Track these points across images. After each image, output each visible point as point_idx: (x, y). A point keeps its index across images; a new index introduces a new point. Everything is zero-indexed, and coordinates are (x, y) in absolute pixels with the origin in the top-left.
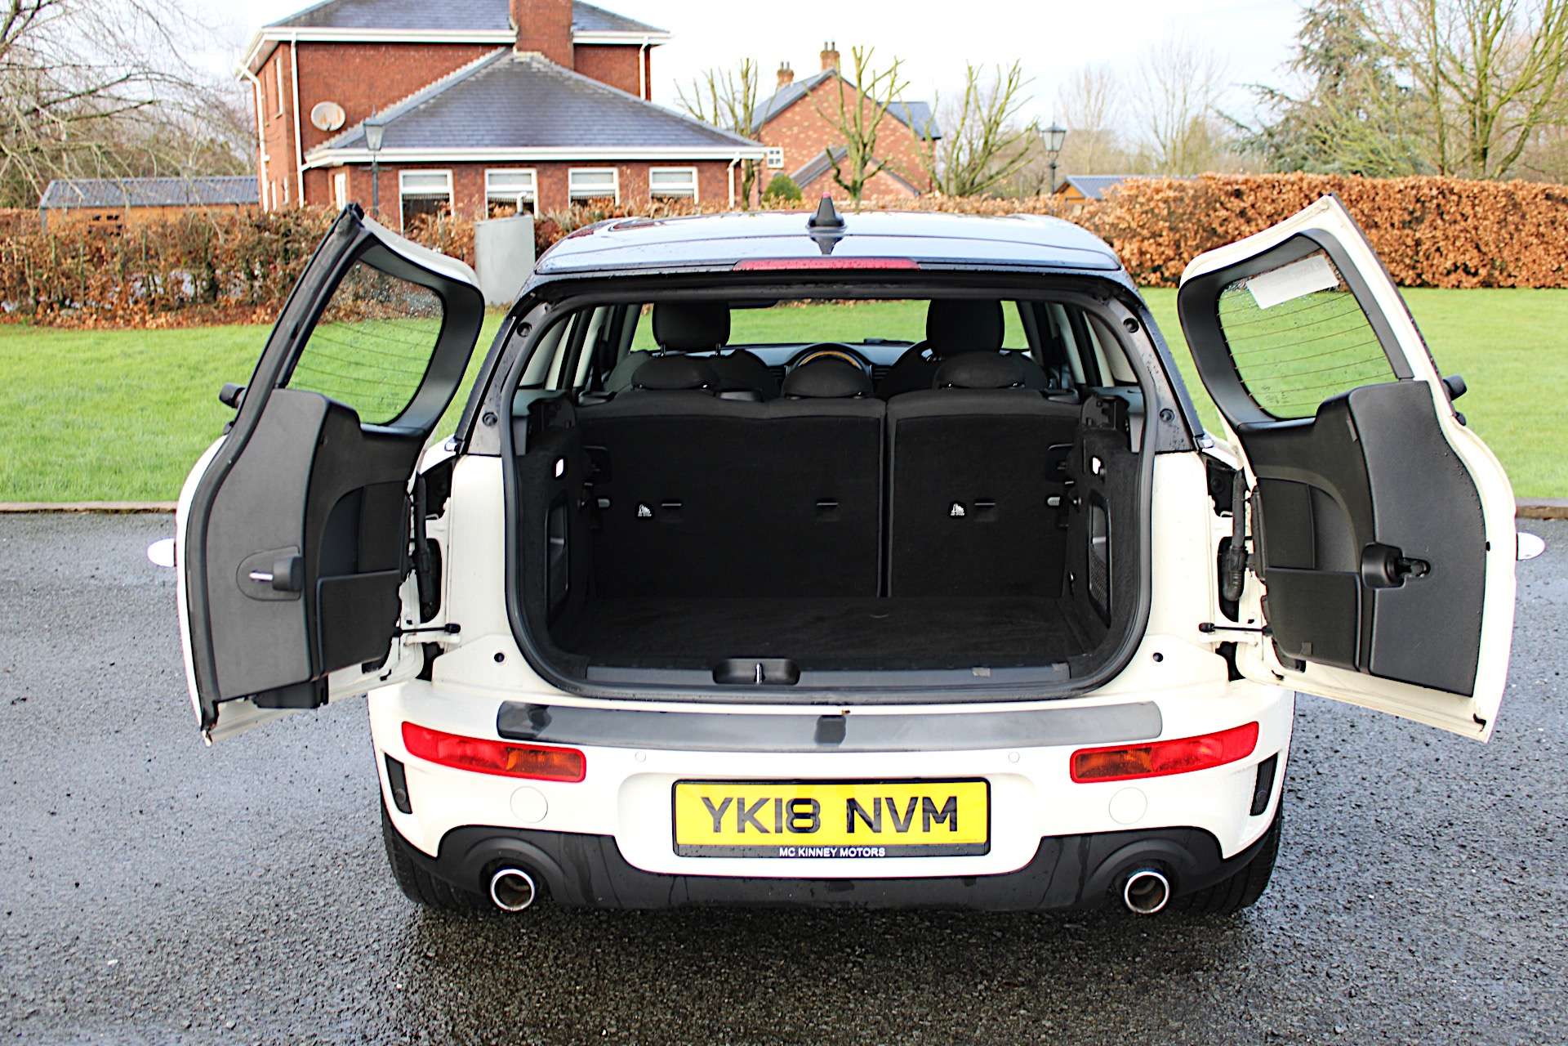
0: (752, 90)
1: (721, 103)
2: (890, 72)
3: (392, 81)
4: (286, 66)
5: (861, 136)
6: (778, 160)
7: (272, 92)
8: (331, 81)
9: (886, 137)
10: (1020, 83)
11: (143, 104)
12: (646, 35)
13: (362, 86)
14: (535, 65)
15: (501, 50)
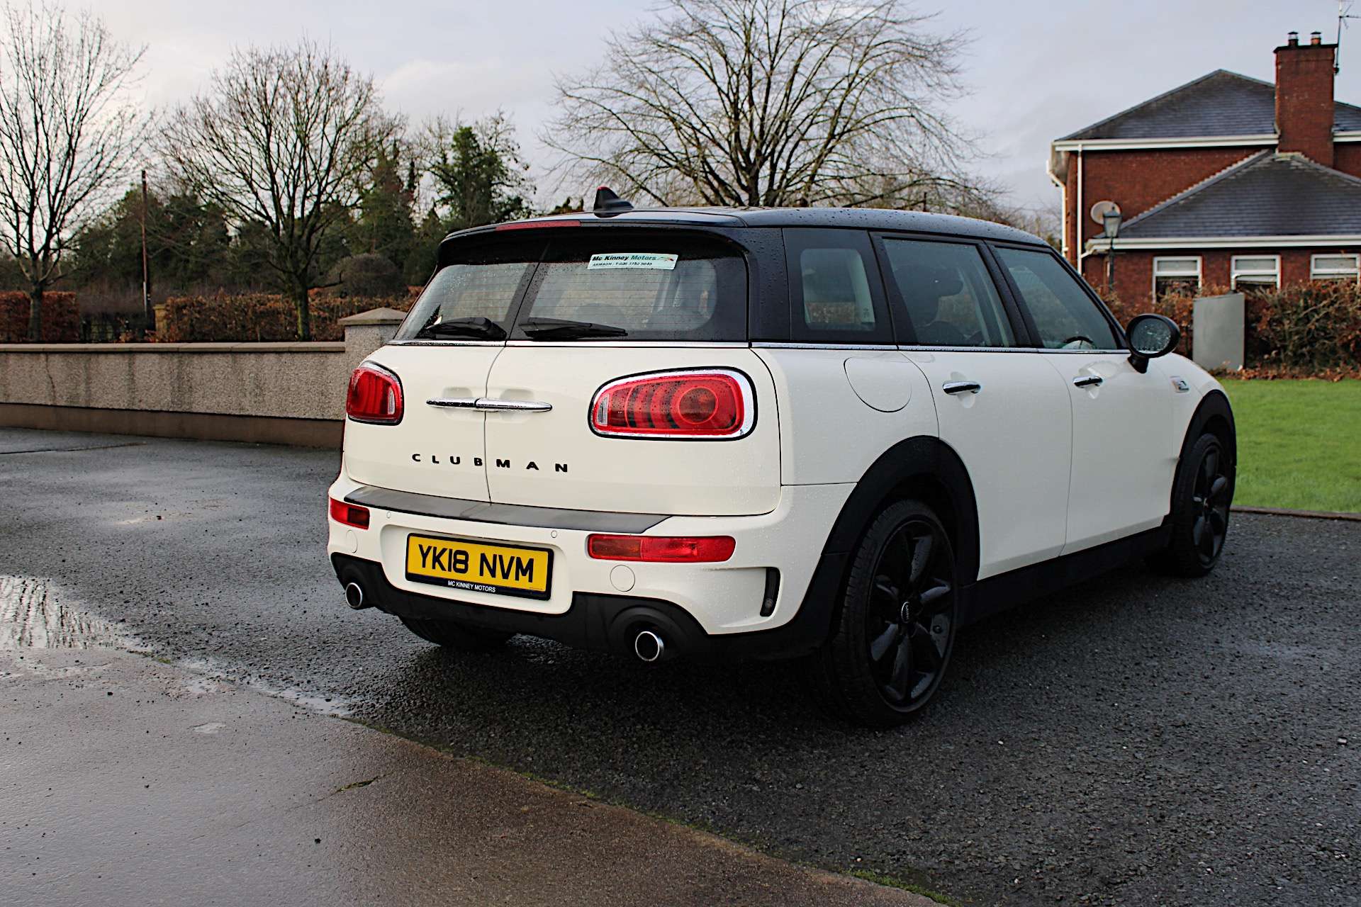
3: (1164, 182)
8: (1111, 183)
13: (1138, 187)
14: (1294, 163)
15: (1264, 152)
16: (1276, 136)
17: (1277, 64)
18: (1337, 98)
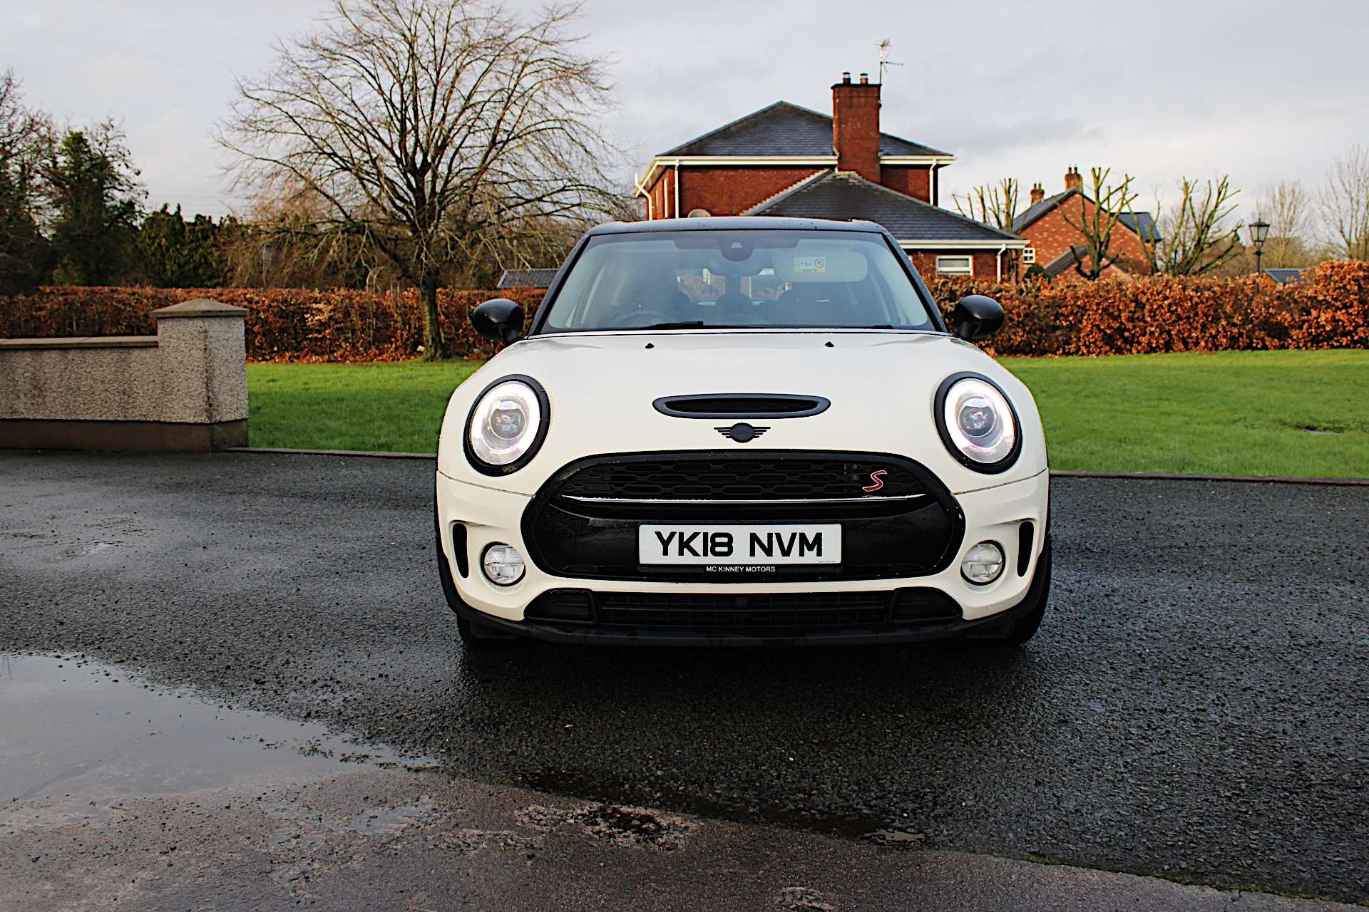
0: (1013, 203)
1: (989, 212)
2: (1121, 188)
3: (746, 193)
4: (671, 183)
5: (1098, 237)
6: (1031, 258)
7: (658, 203)
8: (703, 194)
9: (1117, 239)
10: (1228, 194)
11: (573, 206)
12: (935, 158)
13: (725, 198)
14: (851, 180)
15: (826, 170)
16: (836, 158)
17: (834, 99)
18: (882, 130)
